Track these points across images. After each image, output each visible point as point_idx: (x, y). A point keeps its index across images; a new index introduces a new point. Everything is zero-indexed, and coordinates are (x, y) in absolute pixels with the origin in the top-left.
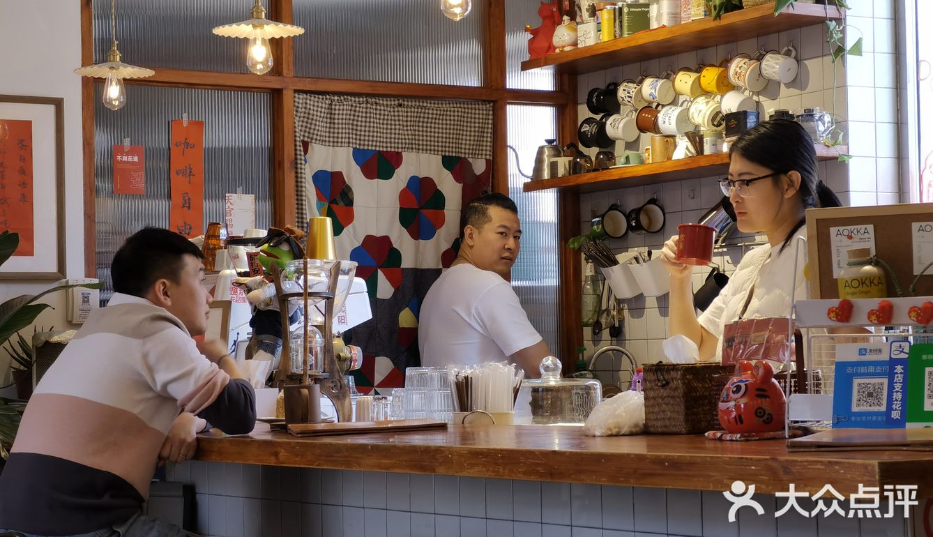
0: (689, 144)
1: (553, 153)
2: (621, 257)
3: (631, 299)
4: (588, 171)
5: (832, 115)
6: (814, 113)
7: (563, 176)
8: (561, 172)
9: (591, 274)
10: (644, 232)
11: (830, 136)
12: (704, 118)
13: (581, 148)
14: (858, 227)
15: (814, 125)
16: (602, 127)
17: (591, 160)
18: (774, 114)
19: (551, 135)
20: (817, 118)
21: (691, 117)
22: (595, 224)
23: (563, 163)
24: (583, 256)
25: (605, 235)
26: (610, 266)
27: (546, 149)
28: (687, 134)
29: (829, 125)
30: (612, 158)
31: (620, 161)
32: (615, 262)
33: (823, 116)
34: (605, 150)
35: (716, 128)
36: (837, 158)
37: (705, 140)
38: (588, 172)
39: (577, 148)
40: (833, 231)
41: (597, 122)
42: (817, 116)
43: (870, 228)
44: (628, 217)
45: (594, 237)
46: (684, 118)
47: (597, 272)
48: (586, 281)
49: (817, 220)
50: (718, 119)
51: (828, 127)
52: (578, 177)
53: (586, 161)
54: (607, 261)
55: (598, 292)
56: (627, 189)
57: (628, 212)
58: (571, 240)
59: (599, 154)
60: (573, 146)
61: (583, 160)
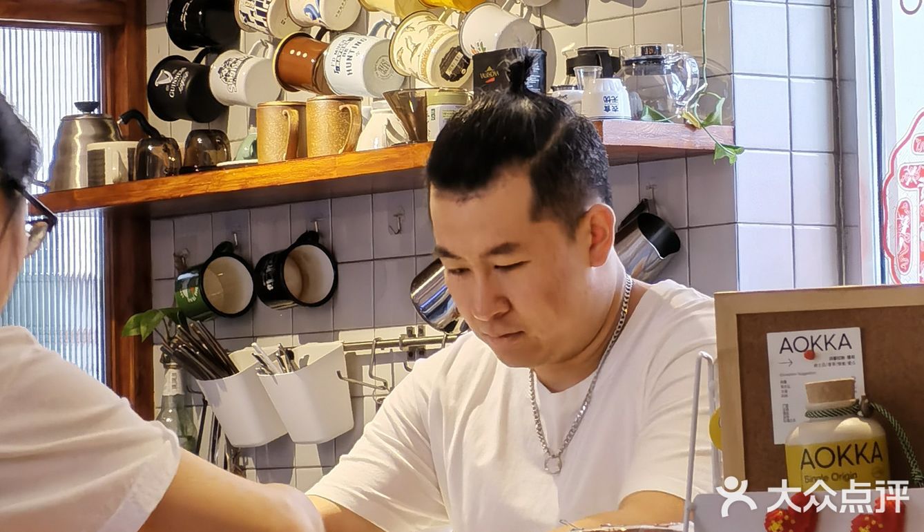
0: (394, 118)
1: (92, 131)
2: (242, 358)
3: (263, 447)
4: (172, 172)
5: (701, 59)
6: (663, 55)
7: (118, 183)
8: (112, 172)
9: (174, 392)
10: (290, 304)
11: (696, 105)
12: (424, 61)
13: (153, 119)
14: (828, 332)
15: (661, 82)
16: (200, 77)
17: (176, 147)
18: (576, 55)
19: (89, 93)
20: (669, 67)
21: (396, 59)
22: (185, 285)
23: (117, 154)
24: (157, 352)
25: (206, 309)
26: (219, 377)
27: (77, 123)
28: (389, 96)
29: (697, 80)
30: (221, 143)
31: (239, 151)
32: (228, 369)
33: (683, 63)
34: (204, 126)
35: (448, 84)
36: (712, 152)
37: (429, 109)
38: (169, 175)
39: (143, 119)
40: (774, 340)
41: (189, 67)
42: (668, 64)
43: (854, 334)
44: (257, 273)
45: (180, 315)
46: (381, 60)
47: (187, 388)
48: (163, 407)
49: (738, 316)
50: (455, 63)
51: (693, 88)
52: (150, 186)
53: (166, 150)
54: (212, 366)
55: (190, 432)
56: (253, 211)
57: (256, 262)
58: (132, 319)
59: (193, 134)
60: (135, 116)
61: (161, 148)
